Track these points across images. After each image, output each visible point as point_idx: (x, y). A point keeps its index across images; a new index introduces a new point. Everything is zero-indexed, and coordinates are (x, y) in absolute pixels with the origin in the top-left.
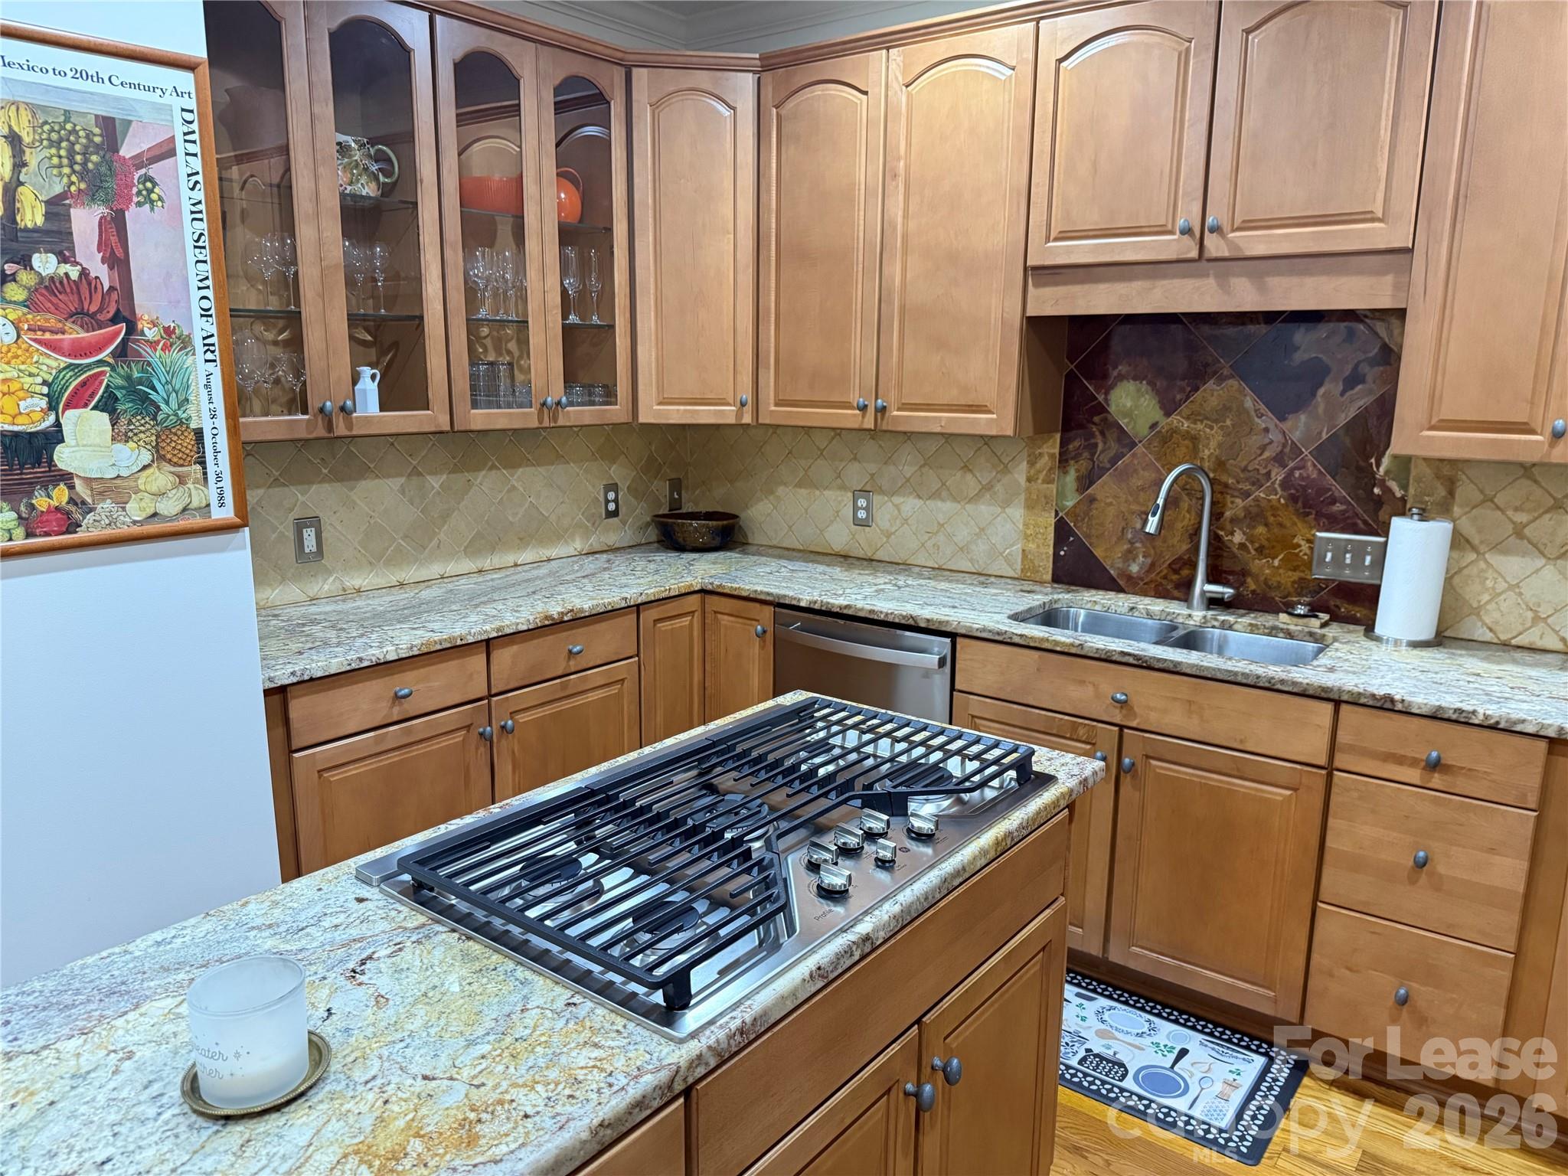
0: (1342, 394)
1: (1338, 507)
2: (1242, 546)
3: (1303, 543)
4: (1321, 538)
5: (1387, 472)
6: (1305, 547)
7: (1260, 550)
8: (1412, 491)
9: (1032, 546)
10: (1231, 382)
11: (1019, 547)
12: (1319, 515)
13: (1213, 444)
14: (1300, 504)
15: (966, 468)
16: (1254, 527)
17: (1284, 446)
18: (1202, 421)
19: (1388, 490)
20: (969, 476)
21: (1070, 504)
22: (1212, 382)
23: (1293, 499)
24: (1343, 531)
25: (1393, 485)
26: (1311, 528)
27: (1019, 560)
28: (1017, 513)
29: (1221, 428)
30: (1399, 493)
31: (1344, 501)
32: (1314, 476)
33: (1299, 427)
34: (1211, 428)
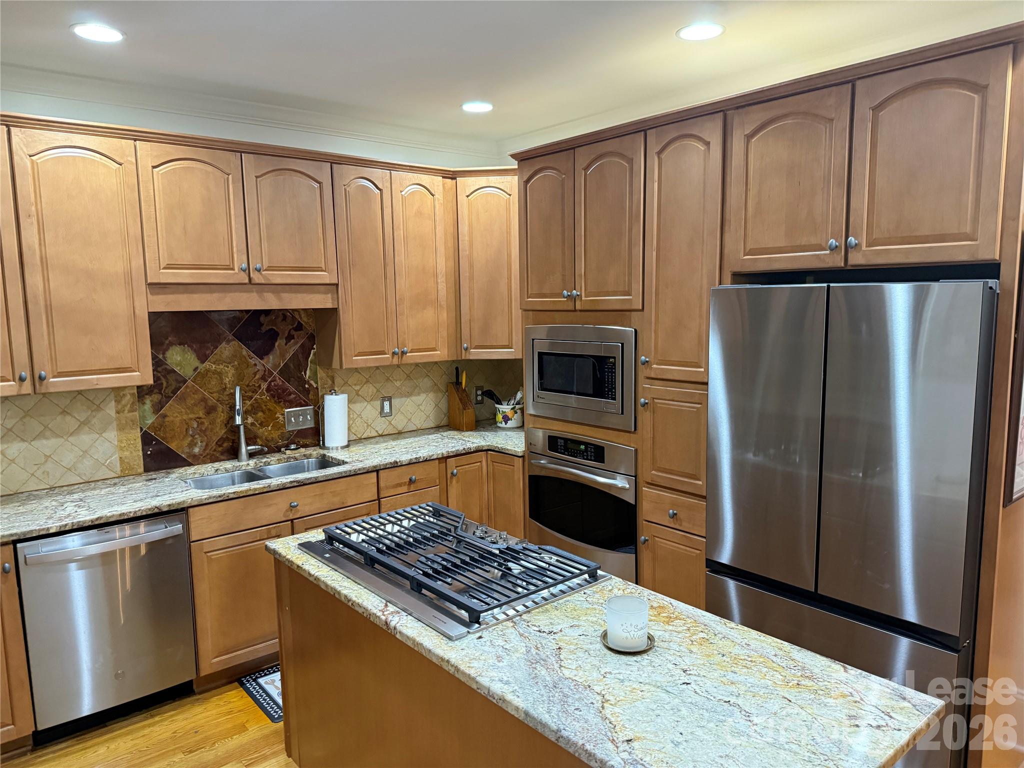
0: (286, 344)
1: (293, 396)
2: (252, 424)
3: (280, 416)
4: (288, 412)
5: (309, 377)
6: (281, 418)
7: (261, 424)
8: (319, 384)
9: (127, 453)
10: (233, 342)
11: (116, 457)
12: (285, 401)
13: (230, 375)
14: (276, 398)
15: (64, 412)
16: (257, 413)
17: (265, 371)
18: (222, 364)
19: (311, 385)
20: (68, 418)
21: (150, 422)
22: (224, 343)
23: (273, 396)
24: (296, 407)
25: (312, 382)
26: (282, 408)
27: (118, 465)
28: (112, 435)
29: (233, 366)
30: (315, 386)
31: (294, 393)
32: (281, 384)
33: (270, 361)
34: (228, 367)
